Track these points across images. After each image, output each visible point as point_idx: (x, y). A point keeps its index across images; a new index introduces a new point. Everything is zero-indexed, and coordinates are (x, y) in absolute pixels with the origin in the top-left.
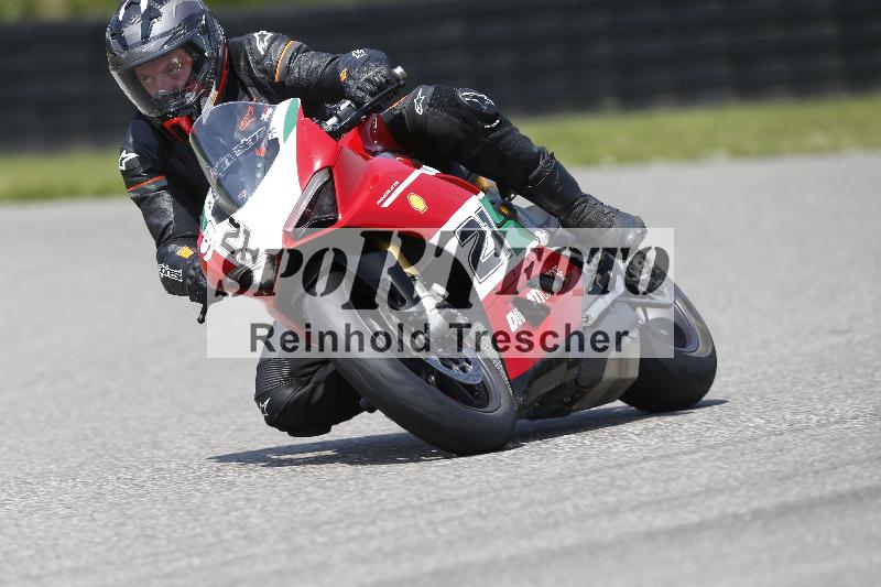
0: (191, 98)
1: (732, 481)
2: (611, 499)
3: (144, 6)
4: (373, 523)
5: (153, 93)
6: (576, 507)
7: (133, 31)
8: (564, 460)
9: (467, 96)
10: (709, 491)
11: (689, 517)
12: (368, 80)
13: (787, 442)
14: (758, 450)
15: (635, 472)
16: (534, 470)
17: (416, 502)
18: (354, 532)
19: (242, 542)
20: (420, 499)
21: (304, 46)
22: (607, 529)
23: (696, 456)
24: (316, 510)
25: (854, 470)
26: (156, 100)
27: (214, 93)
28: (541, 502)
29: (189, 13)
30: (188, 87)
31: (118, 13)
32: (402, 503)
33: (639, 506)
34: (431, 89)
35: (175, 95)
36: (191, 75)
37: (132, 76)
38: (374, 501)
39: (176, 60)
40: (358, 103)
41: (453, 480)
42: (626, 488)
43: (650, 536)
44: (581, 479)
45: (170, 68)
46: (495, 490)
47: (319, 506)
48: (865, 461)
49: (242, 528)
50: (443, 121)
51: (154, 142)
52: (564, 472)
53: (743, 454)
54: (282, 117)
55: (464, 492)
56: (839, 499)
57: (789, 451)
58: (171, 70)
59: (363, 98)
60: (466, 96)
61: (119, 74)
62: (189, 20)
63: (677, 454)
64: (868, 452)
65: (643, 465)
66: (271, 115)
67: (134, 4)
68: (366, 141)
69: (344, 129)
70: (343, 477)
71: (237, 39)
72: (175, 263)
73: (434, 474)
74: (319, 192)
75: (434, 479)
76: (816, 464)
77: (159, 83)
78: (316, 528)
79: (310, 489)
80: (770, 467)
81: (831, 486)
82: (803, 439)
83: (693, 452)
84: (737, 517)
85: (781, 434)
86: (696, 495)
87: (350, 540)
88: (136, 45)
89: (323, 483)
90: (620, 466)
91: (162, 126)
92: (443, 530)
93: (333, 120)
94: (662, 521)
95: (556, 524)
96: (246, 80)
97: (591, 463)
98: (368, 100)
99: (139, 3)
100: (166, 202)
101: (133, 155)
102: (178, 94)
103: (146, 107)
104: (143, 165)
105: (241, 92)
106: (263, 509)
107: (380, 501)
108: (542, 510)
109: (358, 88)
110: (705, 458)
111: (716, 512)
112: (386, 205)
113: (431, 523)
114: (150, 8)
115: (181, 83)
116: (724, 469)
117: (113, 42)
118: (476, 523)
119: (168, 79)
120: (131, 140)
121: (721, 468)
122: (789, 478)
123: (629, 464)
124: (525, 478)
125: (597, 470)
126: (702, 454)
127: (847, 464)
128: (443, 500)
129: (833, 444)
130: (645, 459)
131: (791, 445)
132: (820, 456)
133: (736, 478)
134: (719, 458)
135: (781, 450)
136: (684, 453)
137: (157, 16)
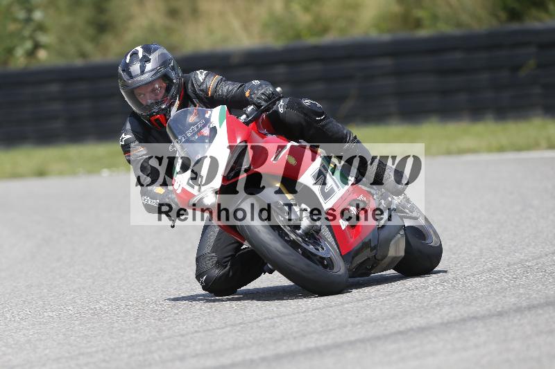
0: (165, 105)
1: (247, 343)
2: (180, 352)
3: (140, 55)
4: (44, 365)
5: (144, 103)
6: (160, 357)
7: (136, 68)
8: (150, 332)
10: (235, 348)
12: (263, 94)
13: (276, 322)
14: (260, 327)
15: (191, 338)
16: (132, 338)
17: (67, 355)
20: (69, 353)
21: (224, 78)
23: (226, 330)
24: (10, 360)
25: (315, 336)
27: (177, 102)
28: (139, 354)
29: (165, 60)
31: (126, 58)
32: (59, 356)
33: (196, 355)
36: (165, 93)
37: (132, 93)
38: (42, 354)
39: (157, 86)
40: (258, 106)
41: (86, 344)
42: (188, 347)
44: (160, 342)
45: (154, 90)
46: (112, 348)
47: (11, 357)
48: (321, 331)
51: (140, 129)
52: (150, 339)
53: (252, 329)
54: (217, 115)
55: (94, 349)
56: (309, 352)
57: (278, 327)
60: (307, 102)
62: (164, 63)
63: (214, 329)
64: (322, 327)
65: (195, 335)
67: (135, 54)
68: (258, 127)
69: (251, 121)
70: (21, 342)
71: (188, 75)
73: (75, 340)
75: (75, 343)
76: (294, 334)
77: (148, 97)
80: (268, 335)
81: (303, 344)
82: (285, 321)
83: (223, 328)
84: (252, 361)
85: (272, 318)
86: (228, 349)
88: (137, 75)
89: (11, 346)
90: (182, 336)
91: (149, 120)
93: (244, 117)
95: (150, 365)
96: (192, 95)
97: (165, 334)
98: (264, 104)
99: (137, 54)
101: (129, 136)
102: (158, 103)
103: (140, 110)
107: (46, 355)
108: (141, 358)
109: (257, 98)
110: (230, 331)
113: (78, 365)
114: (144, 56)
115: (160, 97)
116: (242, 336)
117: (124, 75)
118: (103, 365)
119: (153, 95)
120: (128, 127)
121: (240, 336)
122: (279, 340)
123: (187, 334)
124: (129, 342)
125: (170, 338)
126: (228, 329)
127: (312, 333)
128: (82, 354)
129: (303, 323)
130: (196, 332)
131: (279, 324)
132: (295, 330)
133: (250, 341)
134: (239, 331)
135: (274, 326)
136: (218, 328)
137: (149, 61)
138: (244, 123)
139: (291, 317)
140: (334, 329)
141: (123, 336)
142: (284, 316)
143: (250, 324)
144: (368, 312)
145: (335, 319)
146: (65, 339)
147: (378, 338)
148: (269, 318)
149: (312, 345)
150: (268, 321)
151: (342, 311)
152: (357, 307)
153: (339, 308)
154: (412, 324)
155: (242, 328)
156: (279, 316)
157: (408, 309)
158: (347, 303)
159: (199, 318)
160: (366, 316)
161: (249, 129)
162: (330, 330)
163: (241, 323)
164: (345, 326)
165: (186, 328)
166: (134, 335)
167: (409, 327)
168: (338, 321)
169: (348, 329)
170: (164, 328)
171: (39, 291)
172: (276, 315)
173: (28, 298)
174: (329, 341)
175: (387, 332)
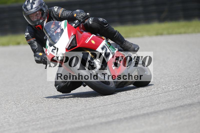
0: (41, 21)
1: (120, 111)
2: (92, 115)
3: (31, 1)
4: (38, 121)
5: (33, 20)
6: (84, 117)
7: (29, 7)
8: (82, 107)
9: (101, 20)
10: (114, 113)
11: (110, 119)
12: (81, 16)
13: (132, 102)
14: (125, 104)
16: (74, 109)
17: (48, 116)
18: (34, 123)
19: (8, 126)
20: (49, 116)
21: (65, 9)
22: (92, 122)
23: (112, 105)
24: (25, 118)
25: (147, 108)
26: (34, 22)
27: (46, 20)
28: (76, 116)
29: (41, 3)
30: (41, 19)
32: (45, 117)
33: (99, 117)
34: (93, 18)
35: (38, 20)
36: (41, 16)
37: (28, 16)
38: (38, 116)
39: (38, 13)
40: (79, 21)
41: (56, 112)
42: (96, 113)
43: (101, 124)
44: (85, 111)
46: (66, 114)
47: (25, 117)
49: (8, 123)
50: (96, 25)
51: (32, 31)
52: (82, 109)
53: (122, 105)
55: (59, 114)
56: (144, 115)
57: (133, 104)
58: (37, 15)
59: (81, 20)
61: (25, 16)
62: (41, 4)
63: (107, 105)
64: (150, 104)
65: (99, 107)
66: (61, 24)
67: (29, 1)
69: (77, 27)
70: (31, 111)
71: (50, 8)
72: (38, 56)
73: (52, 110)
74: (73, 40)
75: (52, 111)
76: (139, 107)
77: (35, 18)
78: (25, 122)
79: (23, 114)
80: (128, 108)
81: (142, 112)
82: (136, 101)
83: (111, 105)
84: (121, 119)
85: (131, 100)
86: (112, 114)
87: (33, 125)
88: (30, 10)
89: (27, 112)
90: (94, 108)
91: (35, 27)
92: (54, 123)
93: (74, 25)
94: (104, 120)
95: (80, 121)
96: (53, 17)
97: (87, 107)
98: (82, 20)
99: (30, 1)
100: (36, 43)
101: (28, 34)
103: (31, 23)
104: (30, 36)
105: (51, 20)
106: (13, 119)
107: (39, 116)
108: (77, 118)
109: (80, 18)
110: (113, 106)
111: (116, 118)
112: (87, 42)
113: (51, 121)
114: (32, 2)
115: (39, 18)
116: (118, 108)
117: (24, 9)
118: (61, 121)
119: (36, 17)
120: (28, 30)
121: (117, 108)
122: (133, 110)
123: (96, 107)
124: (73, 111)
125: (89, 109)
126: (113, 105)
127: (146, 107)
128: (54, 116)
129: (142, 102)
130: (100, 106)
131: (133, 103)
132: (139, 105)
133: (121, 110)
134: (117, 106)
135: (131, 104)
136: (109, 105)
137: (34, 4)
138: (74, 27)
139: (138, 100)
140: (155, 105)
141: (71, 108)
142: (135, 99)
143: (122, 103)
144: (169, 97)
145: (155, 100)
146: (48, 110)
147: (172, 109)
148: (129, 100)
149: (145, 112)
150: (129, 101)
151: (158, 97)
152: (165, 95)
153: (157, 96)
154: (186, 102)
155: (118, 104)
156: (133, 99)
157: (185, 96)
158: (161, 94)
159: (102, 100)
160: (168, 99)
161: (76, 30)
162: (153, 105)
163: (118, 103)
164: (160, 104)
165: (96, 104)
166: (75, 108)
167: (185, 104)
168: (156, 101)
169: (160, 105)
170: (87, 105)
171: (42, 89)
172: (132, 99)
173: (37, 92)
174: (152, 110)
175: (176, 106)
